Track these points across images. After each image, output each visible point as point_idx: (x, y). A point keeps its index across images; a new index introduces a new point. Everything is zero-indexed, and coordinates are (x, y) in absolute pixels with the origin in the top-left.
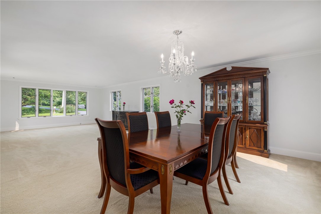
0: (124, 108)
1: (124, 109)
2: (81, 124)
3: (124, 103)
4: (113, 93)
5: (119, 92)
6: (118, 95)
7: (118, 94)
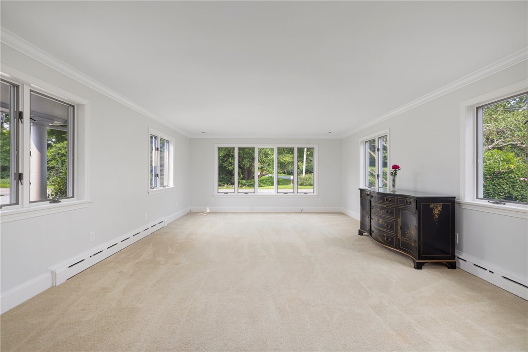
0: (394, 181)
1: (394, 186)
2: (302, 212)
3: (396, 167)
4: (367, 145)
5: (384, 138)
6: (381, 147)
7: (380, 144)
